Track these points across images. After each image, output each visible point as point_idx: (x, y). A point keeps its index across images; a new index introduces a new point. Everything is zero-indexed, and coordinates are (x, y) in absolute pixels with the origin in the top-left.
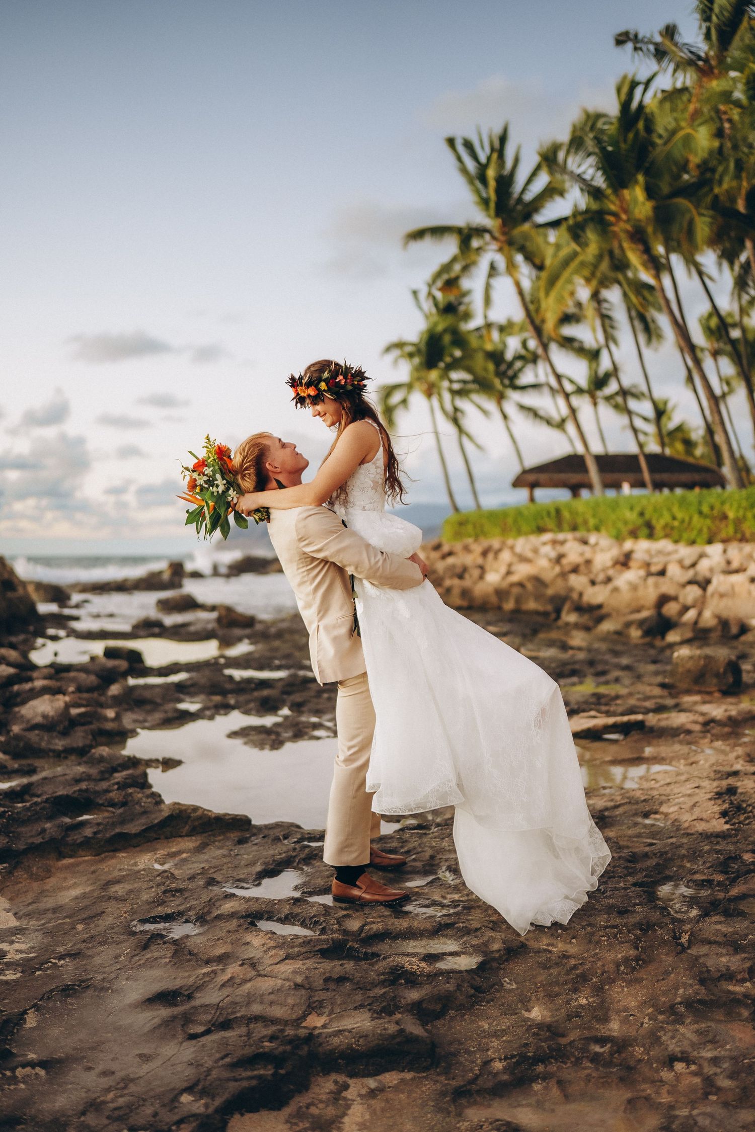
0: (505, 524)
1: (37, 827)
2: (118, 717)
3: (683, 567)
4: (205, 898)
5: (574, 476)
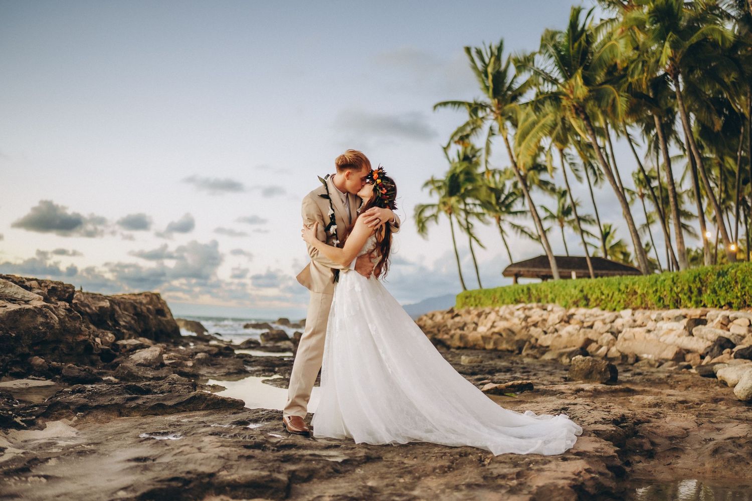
0: (495, 298)
1: (110, 398)
3: (604, 323)
5: (544, 270)
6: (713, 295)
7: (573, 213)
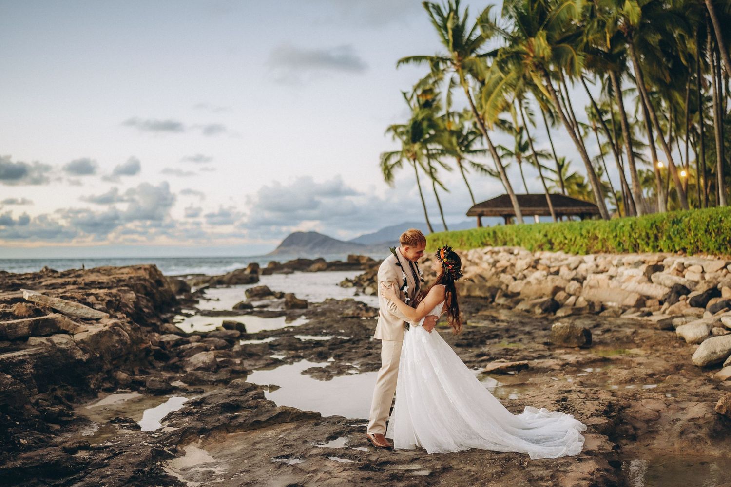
0: (462, 241)
1: (215, 418)
2: (241, 363)
3: (570, 269)
4: (303, 447)
5: (506, 209)
6: (668, 241)
7: (530, 149)
